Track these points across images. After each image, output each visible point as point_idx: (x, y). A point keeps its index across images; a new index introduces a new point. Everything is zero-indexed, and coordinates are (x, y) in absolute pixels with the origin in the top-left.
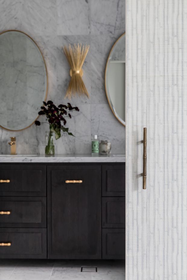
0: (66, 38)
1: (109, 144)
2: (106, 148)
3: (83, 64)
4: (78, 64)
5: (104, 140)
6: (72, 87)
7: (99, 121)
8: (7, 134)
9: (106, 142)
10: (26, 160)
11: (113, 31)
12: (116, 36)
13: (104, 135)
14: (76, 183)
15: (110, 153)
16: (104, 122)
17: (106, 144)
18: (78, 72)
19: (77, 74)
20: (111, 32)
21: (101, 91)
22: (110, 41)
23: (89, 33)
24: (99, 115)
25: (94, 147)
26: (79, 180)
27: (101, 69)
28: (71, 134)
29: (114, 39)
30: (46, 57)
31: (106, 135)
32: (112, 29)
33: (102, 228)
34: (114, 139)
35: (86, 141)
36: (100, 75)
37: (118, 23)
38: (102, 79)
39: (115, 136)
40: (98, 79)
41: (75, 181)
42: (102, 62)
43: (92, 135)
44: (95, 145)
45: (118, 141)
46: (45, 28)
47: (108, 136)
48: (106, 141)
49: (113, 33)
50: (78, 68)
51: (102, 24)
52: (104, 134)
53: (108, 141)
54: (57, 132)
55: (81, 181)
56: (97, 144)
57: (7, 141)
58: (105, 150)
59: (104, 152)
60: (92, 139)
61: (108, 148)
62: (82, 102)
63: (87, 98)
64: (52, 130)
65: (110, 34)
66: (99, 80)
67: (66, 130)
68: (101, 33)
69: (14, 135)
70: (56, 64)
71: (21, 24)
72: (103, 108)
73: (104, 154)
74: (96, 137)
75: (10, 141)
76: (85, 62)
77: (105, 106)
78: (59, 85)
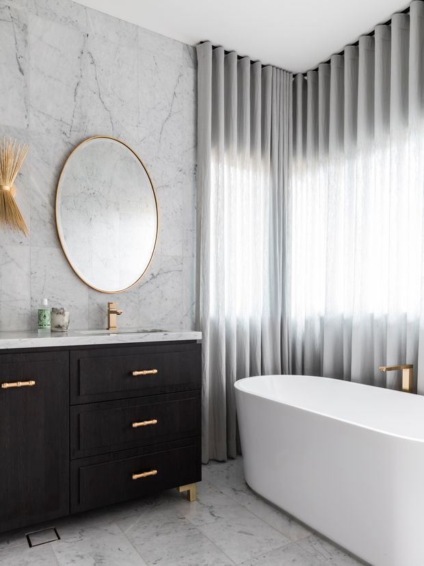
1: (67, 313)
2: (63, 320)
3: (17, 178)
4: (8, 176)
5: (58, 307)
7: (45, 275)
9: (62, 310)
11: (69, 132)
12: (73, 141)
13: (54, 299)
14: (22, 387)
15: (69, 328)
16: (53, 277)
17: (63, 314)
18: (7, 188)
19: (6, 191)
20: (64, 133)
21: (49, 226)
22: (62, 149)
23: (26, 126)
24: (45, 266)
25: (42, 318)
26: (28, 380)
27: (49, 191)
29: (70, 146)
31: (57, 299)
32: (66, 129)
33: (70, 460)
34: (71, 306)
35: (21, 309)
36: (47, 200)
37: (76, 122)
38: (50, 207)
40: (42, 205)
41: (21, 384)
43: (31, 298)
44: (45, 316)
45: (77, 308)
47: (60, 301)
49: (68, 135)
50: (8, 181)
51: (49, 117)
53: (64, 308)
55: (33, 383)
56: (48, 313)
58: (61, 324)
59: (59, 327)
60: (32, 306)
61: (66, 320)
62: (14, 241)
63: (23, 236)
65: (63, 136)
66: (45, 207)
68: (48, 131)
72: (52, 255)
73: (59, 330)
74: (45, 302)
76: (20, 174)
77: (56, 251)
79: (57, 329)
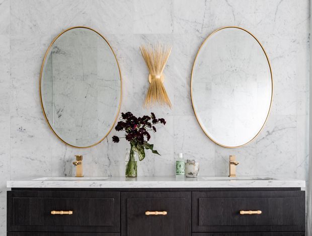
0: (144, 37)
1: (197, 164)
2: (194, 169)
3: (165, 68)
4: (159, 68)
5: (191, 159)
6: (151, 96)
7: (184, 136)
8: (72, 152)
9: (193, 162)
10: (94, 184)
11: (201, 29)
12: (204, 35)
13: (189, 154)
14: (159, 215)
15: (198, 175)
16: (189, 137)
17: (193, 164)
18: (158, 77)
19: (158, 79)
20: (198, 31)
21: (187, 100)
22: (196, 42)
23: (172, 31)
24: (184, 130)
25: (178, 167)
26: (162, 211)
27: (186, 75)
28: (155, 152)
29: (202, 39)
30: (120, 59)
31: (192, 153)
32: (199, 27)
34: (202, 158)
35: (168, 160)
36: (185, 81)
37: (206, 20)
38: (187, 86)
39: (203, 155)
40: (182, 86)
42: (187, 66)
43: (174, 153)
44: (180, 166)
45: (206, 160)
46: (119, 26)
47: (194, 155)
48: (193, 160)
49: (200, 31)
50: (158, 72)
51: (187, 21)
52: (189, 152)
53: (195, 160)
54: (139, 150)
55: (165, 213)
56: (182, 164)
57: (71, 160)
58: (192, 172)
60: (174, 158)
61: (196, 169)
62: (163, 113)
63: (169, 109)
64: (134, 149)
65: (197, 33)
66: (184, 87)
67: (151, 146)
68: (186, 31)
69: (79, 153)
70: (132, 68)
71: (91, 20)
72: (188, 121)
73: (192, 176)
74: (181, 156)
75: (75, 160)
76: (167, 66)
77: (191, 118)
78: (135, 93)
79: (190, 175)
